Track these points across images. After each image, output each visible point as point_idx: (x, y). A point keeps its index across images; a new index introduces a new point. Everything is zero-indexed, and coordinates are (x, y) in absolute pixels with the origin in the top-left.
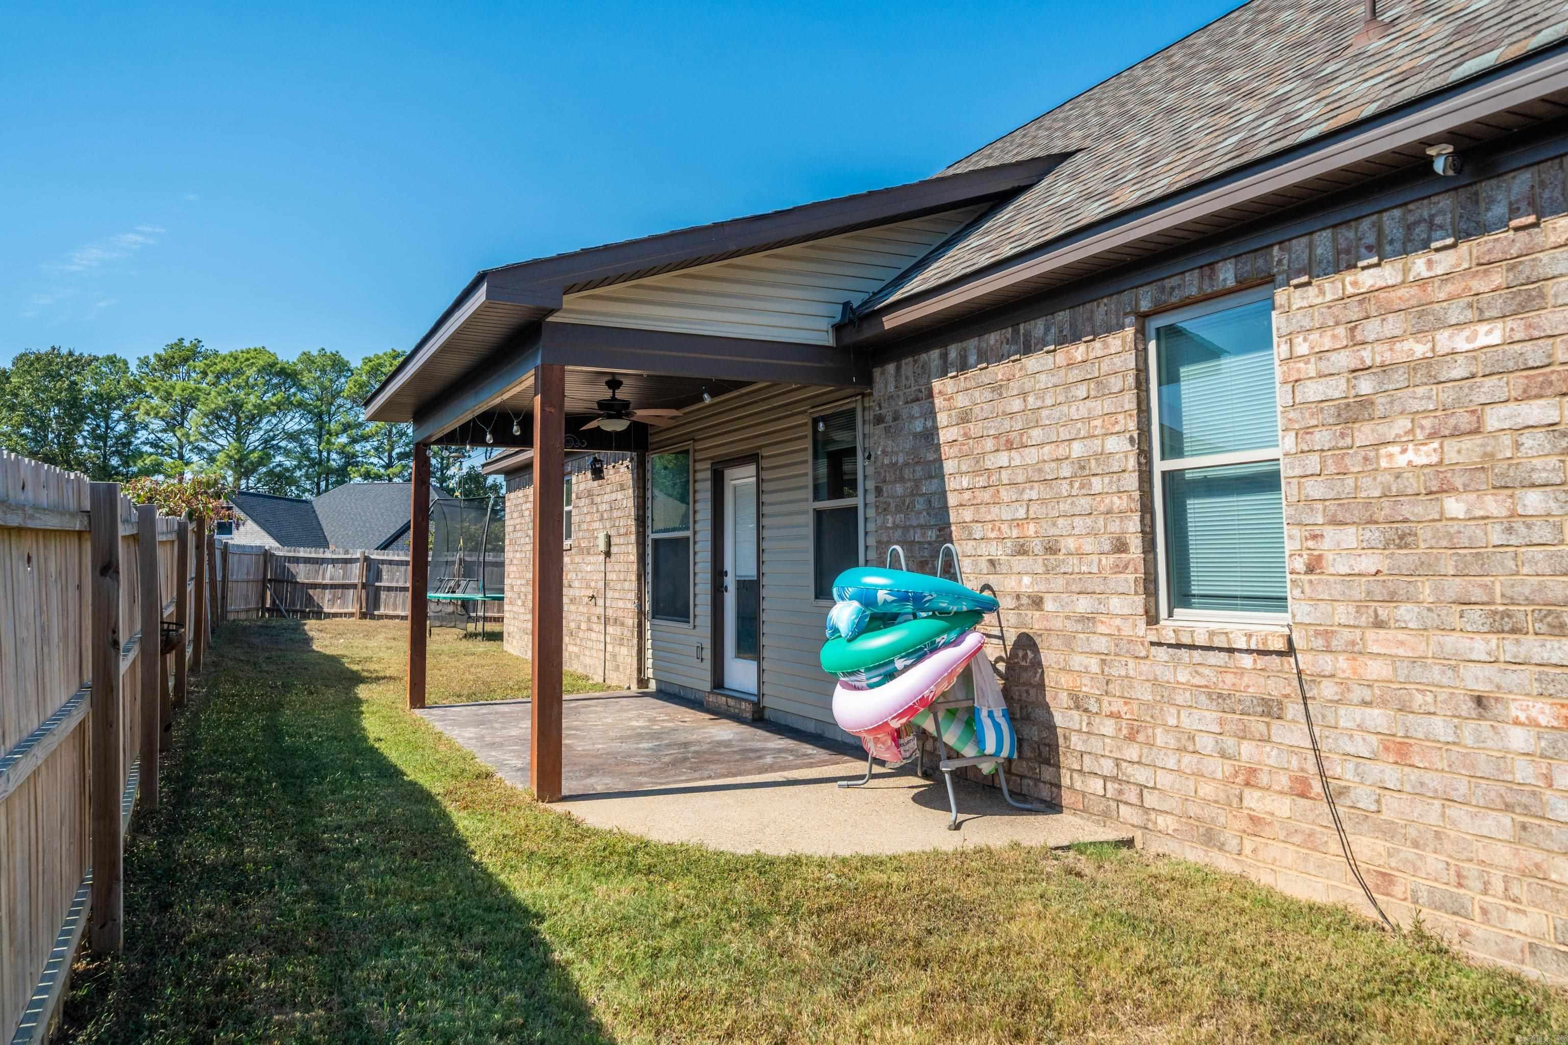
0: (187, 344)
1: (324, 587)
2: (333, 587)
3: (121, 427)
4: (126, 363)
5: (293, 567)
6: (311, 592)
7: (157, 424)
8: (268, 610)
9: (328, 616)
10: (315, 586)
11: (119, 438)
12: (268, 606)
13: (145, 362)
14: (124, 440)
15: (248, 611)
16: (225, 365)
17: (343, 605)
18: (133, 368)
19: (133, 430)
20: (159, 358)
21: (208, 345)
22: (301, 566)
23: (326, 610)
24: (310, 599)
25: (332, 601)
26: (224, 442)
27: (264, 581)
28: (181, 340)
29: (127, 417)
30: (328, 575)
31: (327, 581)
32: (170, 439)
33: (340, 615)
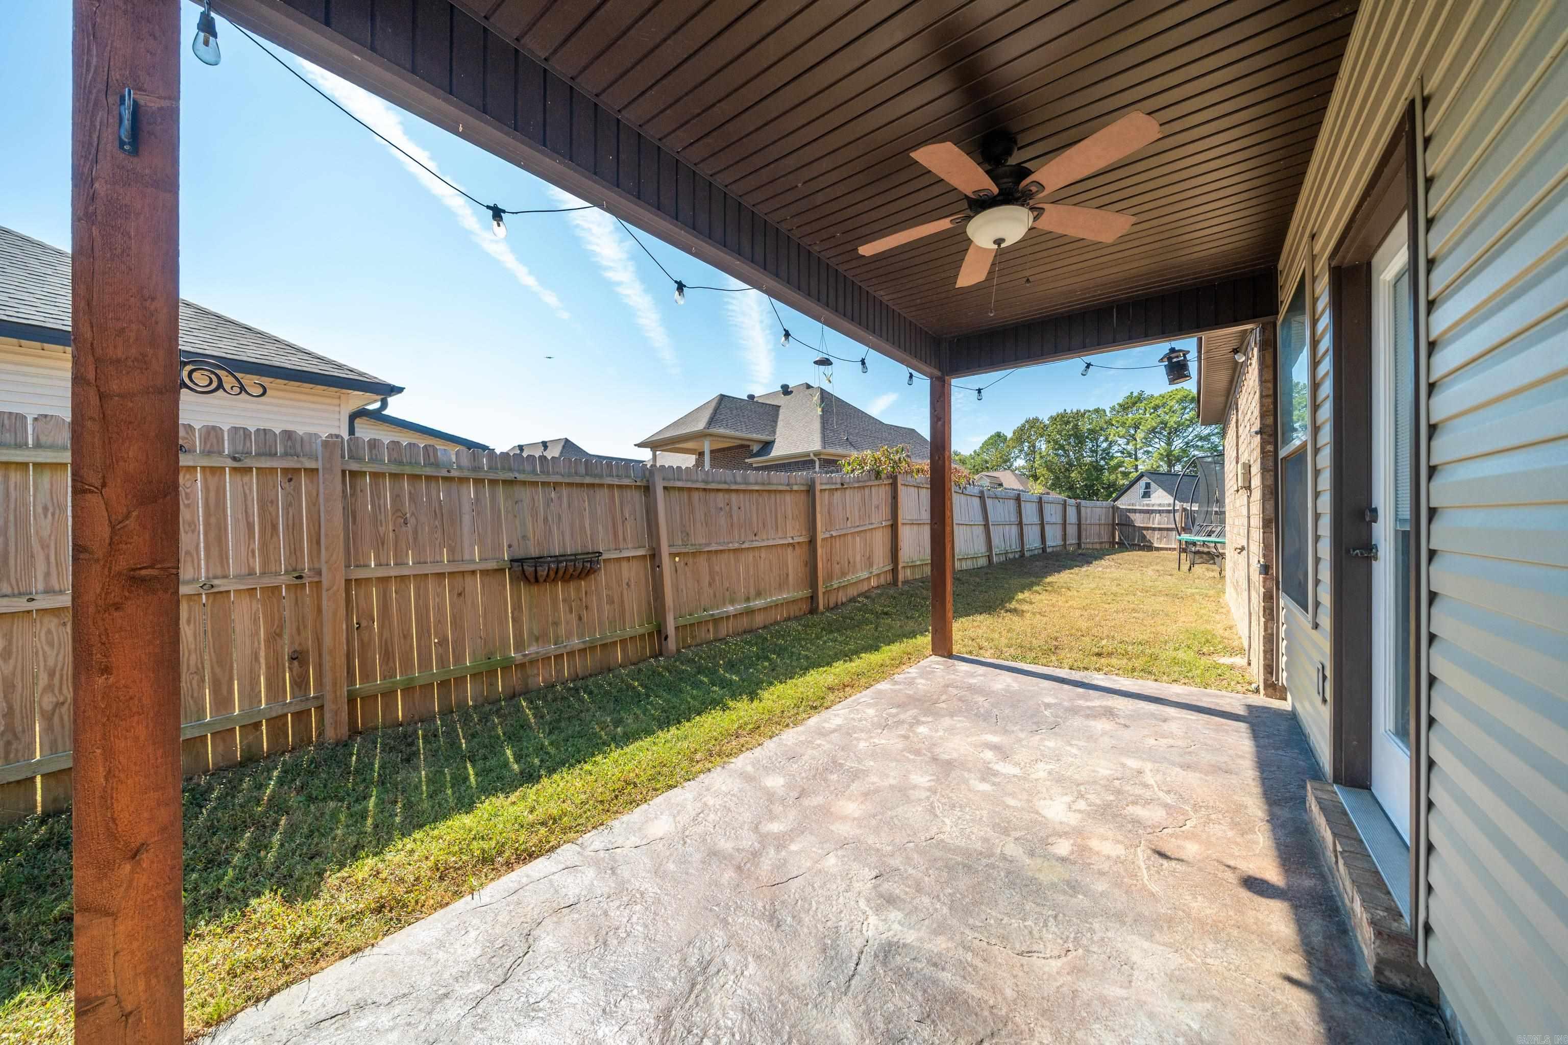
0: (1135, 394)
1: (1154, 529)
2: (1160, 529)
3: (1105, 445)
4: (1104, 411)
5: (1132, 516)
6: (1145, 532)
7: (1122, 441)
8: (1117, 543)
9: (1158, 549)
10: (1147, 529)
11: (1104, 450)
12: (1117, 540)
13: (1113, 409)
14: (1106, 451)
15: (1101, 543)
16: (1157, 402)
17: (1168, 542)
18: (1108, 413)
19: (1110, 445)
20: (1120, 405)
21: (1147, 393)
22: (1137, 515)
23: (1156, 545)
24: (1144, 537)
25: (1160, 539)
26: (1158, 446)
27: (1113, 525)
28: (1132, 393)
29: (1106, 440)
30: (1156, 521)
31: (1156, 526)
32: (1130, 447)
33: (1166, 549)
